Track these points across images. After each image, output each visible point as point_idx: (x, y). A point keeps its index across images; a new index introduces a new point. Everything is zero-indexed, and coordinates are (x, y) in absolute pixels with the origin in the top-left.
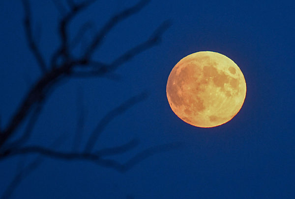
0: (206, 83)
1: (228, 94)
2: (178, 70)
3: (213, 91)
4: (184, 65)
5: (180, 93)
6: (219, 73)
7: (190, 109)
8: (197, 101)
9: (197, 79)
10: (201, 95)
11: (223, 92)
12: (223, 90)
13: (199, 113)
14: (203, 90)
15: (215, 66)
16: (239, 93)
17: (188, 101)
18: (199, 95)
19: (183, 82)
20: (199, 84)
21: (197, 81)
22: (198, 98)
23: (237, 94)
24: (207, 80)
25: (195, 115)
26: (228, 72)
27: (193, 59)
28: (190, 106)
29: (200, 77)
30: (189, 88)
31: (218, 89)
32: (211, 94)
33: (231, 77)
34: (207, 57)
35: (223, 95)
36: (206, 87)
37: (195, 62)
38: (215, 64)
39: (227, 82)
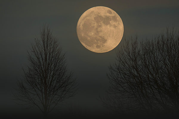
0: (100, 26)
1: (115, 27)
2: (80, 27)
3: (106, 29)
4: (83, 22)
5: (89, 38)
6: (104, 17)
7: (99, 45)
8: (101, 38)
9: (94, 27)
10: (101, 34)
11: (112, 27)
12: (111, 26)
13: (105, 44)
14: (101, 31)
15: (99, 15)
16: (120, 23)
17: (95, 41)
18: (100, 35)
19: (87, 32)
20: (97, 29)
21: (95, 28)
22: (100, 37)
23: (119, 24)
24: (100, 24)
25: (103, 46)
26: (108, 14)
27: (86, 17)
28: (98, 43)
29: (96, 25)
30: (93, 34)
31: (108, 26)
32: (106, 31)
33: (111, 16)
34: (92, 12)
35: (112, 28)
36: (101, 28)
37: (88, 18)
38: (99, 13)
39: (111, 20)
